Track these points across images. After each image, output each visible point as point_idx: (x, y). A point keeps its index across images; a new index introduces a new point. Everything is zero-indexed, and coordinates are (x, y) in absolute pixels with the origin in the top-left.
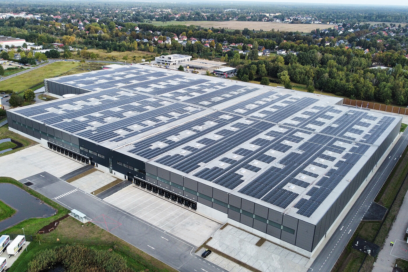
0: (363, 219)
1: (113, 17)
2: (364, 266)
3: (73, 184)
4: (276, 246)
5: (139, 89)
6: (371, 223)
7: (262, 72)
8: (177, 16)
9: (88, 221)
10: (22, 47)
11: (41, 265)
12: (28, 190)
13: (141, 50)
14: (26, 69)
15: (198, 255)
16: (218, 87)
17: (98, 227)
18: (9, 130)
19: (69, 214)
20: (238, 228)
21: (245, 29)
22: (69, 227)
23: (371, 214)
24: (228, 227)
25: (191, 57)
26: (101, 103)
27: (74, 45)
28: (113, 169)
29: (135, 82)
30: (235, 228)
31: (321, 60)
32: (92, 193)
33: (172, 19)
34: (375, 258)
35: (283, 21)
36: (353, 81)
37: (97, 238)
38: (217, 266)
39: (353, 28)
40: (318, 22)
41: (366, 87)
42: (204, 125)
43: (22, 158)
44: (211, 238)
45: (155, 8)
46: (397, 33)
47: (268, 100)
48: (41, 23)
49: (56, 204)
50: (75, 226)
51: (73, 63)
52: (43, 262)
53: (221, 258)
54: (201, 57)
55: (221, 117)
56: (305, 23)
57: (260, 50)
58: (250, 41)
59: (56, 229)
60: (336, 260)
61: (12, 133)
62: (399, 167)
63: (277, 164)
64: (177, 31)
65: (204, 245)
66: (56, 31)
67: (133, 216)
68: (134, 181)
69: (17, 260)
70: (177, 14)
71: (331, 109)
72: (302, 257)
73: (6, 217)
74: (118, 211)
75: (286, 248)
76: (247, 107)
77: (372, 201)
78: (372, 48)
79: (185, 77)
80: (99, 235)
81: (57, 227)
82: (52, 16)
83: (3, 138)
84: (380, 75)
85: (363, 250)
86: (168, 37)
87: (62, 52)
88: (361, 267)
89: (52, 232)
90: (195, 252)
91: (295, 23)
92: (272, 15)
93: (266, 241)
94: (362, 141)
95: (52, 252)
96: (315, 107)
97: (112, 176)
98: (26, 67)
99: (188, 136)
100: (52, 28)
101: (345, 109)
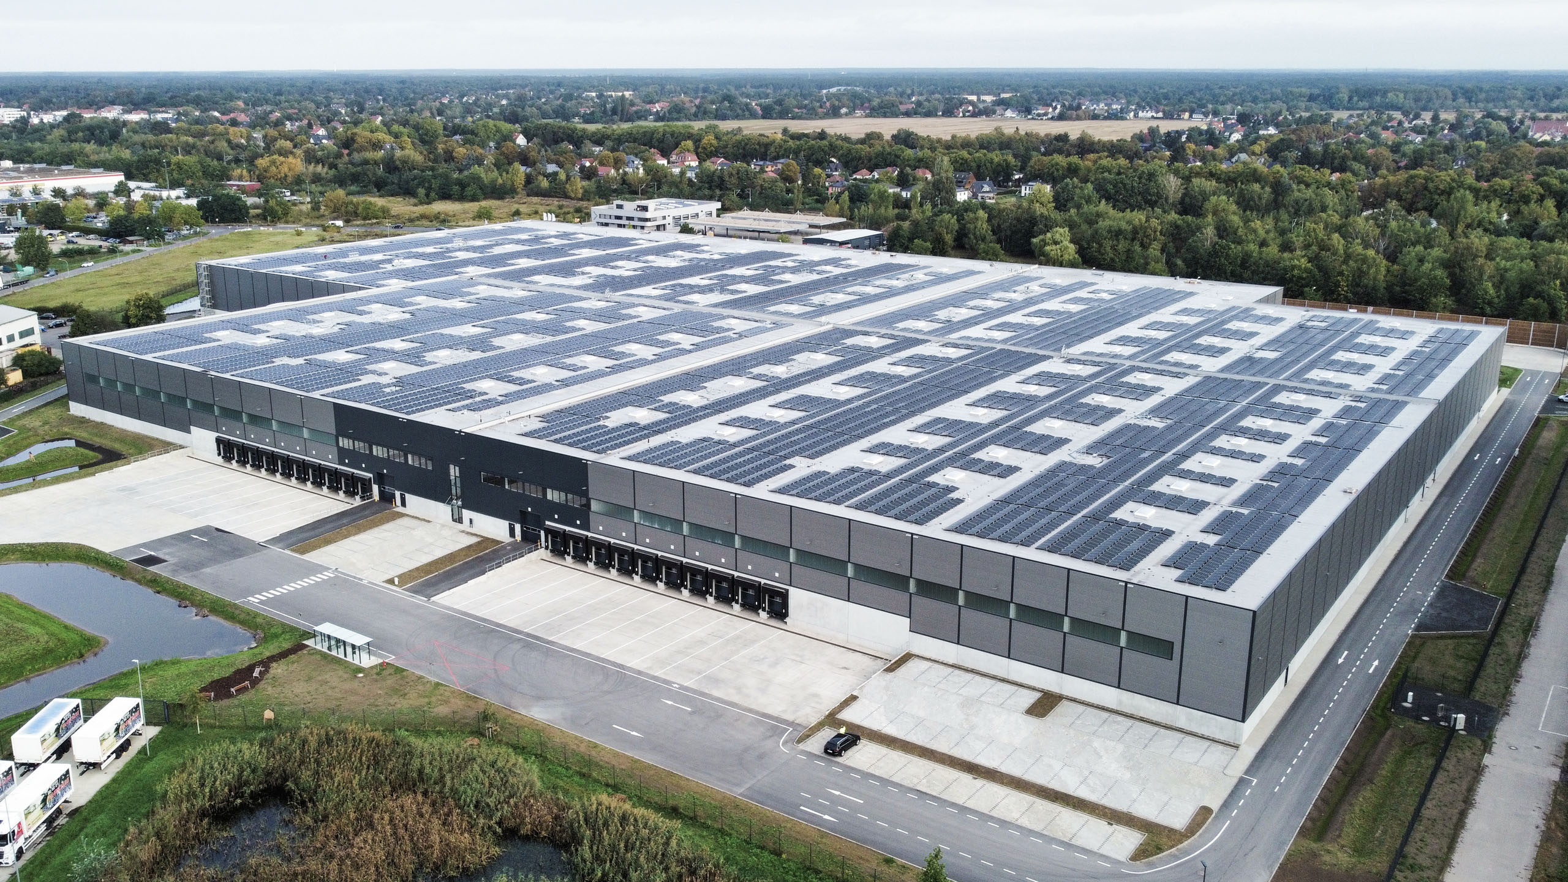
0: (1419, 628)
1: (432, 113)
2: (1449, 764)
3: (314, 557)
4: (1105, 715)
5: (543, 280)
6: (1449, 641)
7: (976, 238)
8: (657, 107)
9: (380, 661)
10: (111, 195)
11: (207, 790)
12: (149, 578)
13: (537, 195)
14: (127, 253)
15: (808, 749)
16: (828, 268)
17: (420, 678)
18: (72, 412)
19: (310, 642)
20: (952, 666)
21: (899, 131)
22: (309, 679)
23: (1444, 614)
24: (912, 666)
25: (719, 205)
26: (408, 316)
27: (297, 184)
28: (464, 506)
29: (524, 263)
30: (942, 667)
31: (1182, 202)
32: (391, 581)
33: (641, 116)
34: (1484, 742)
35: (1030, 113)
36: (1307, 246)
37: (415, 710)
38: (885, 782)
39: (1277, 126)
40: (1150, 114)
41: (1356, 261)
42: (791, 363)
43: (123, 490)
44: (854, 698)
45: (579, 88)
46: (1431, 133)
47: (1013, 296)
48: (177, 132)
49: (256, 615)
50: (333, 677)
51: (299, 234)
52: (215, 782)
53: (897, 758)
54: (753, 207)
55: (849, 342)
56: (1105, 118)
57: (960, 184)
58: (920, 160)
59: (262, 685)
60: (1338, 752)
61: (82, 422)
62: (1519, 483)
63: (1075, 455)
64: (661, 141)
65: (831, 719)
66: (231, 152)
67: (549, 642)
68: (546, 541)
69: (114, 780)
70: (658, 101)
71: (1245, 314)
72: (1208, 743)
73: (66, 658)
74: (493, 630)
75: (1142, 720)
76: (942, 314)
77: (1440, 577)
78: (1356, 166)
79: (705, 248)
80: (427, 700)
81: (263, 682)
82: (216, 114)
83: (47, 438)
84: (1399, 227)
85: (1435, 720)
86: (632, 157)
87: (256, 207)
88: (1437, 768)
89: (243, 697)
90: (799, 742)
91: (1070, 119)
92: (989, 98)
93: (1064, 702)
94: (1373, 390)
95: (248, 750)
96: (1185, 311)
97: (463, 532)
98: (128, 248)
99: (737, 392)
100: (217, 143)
101: (1294, 315)
